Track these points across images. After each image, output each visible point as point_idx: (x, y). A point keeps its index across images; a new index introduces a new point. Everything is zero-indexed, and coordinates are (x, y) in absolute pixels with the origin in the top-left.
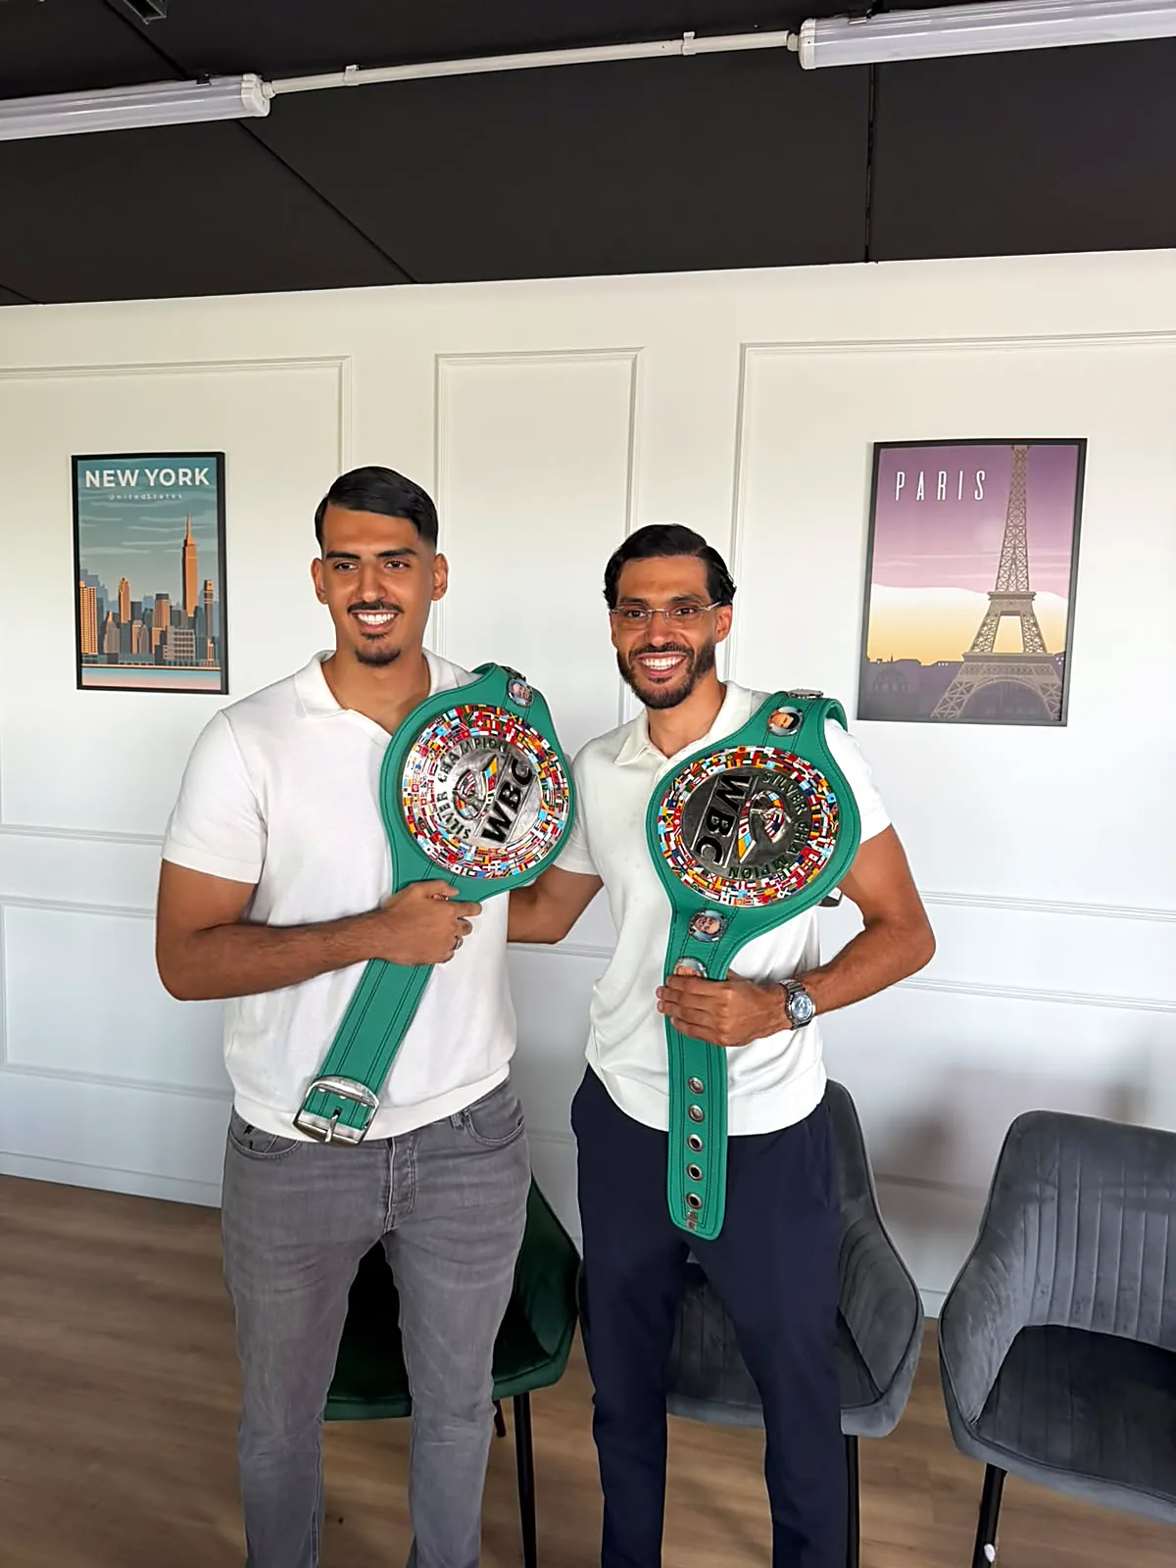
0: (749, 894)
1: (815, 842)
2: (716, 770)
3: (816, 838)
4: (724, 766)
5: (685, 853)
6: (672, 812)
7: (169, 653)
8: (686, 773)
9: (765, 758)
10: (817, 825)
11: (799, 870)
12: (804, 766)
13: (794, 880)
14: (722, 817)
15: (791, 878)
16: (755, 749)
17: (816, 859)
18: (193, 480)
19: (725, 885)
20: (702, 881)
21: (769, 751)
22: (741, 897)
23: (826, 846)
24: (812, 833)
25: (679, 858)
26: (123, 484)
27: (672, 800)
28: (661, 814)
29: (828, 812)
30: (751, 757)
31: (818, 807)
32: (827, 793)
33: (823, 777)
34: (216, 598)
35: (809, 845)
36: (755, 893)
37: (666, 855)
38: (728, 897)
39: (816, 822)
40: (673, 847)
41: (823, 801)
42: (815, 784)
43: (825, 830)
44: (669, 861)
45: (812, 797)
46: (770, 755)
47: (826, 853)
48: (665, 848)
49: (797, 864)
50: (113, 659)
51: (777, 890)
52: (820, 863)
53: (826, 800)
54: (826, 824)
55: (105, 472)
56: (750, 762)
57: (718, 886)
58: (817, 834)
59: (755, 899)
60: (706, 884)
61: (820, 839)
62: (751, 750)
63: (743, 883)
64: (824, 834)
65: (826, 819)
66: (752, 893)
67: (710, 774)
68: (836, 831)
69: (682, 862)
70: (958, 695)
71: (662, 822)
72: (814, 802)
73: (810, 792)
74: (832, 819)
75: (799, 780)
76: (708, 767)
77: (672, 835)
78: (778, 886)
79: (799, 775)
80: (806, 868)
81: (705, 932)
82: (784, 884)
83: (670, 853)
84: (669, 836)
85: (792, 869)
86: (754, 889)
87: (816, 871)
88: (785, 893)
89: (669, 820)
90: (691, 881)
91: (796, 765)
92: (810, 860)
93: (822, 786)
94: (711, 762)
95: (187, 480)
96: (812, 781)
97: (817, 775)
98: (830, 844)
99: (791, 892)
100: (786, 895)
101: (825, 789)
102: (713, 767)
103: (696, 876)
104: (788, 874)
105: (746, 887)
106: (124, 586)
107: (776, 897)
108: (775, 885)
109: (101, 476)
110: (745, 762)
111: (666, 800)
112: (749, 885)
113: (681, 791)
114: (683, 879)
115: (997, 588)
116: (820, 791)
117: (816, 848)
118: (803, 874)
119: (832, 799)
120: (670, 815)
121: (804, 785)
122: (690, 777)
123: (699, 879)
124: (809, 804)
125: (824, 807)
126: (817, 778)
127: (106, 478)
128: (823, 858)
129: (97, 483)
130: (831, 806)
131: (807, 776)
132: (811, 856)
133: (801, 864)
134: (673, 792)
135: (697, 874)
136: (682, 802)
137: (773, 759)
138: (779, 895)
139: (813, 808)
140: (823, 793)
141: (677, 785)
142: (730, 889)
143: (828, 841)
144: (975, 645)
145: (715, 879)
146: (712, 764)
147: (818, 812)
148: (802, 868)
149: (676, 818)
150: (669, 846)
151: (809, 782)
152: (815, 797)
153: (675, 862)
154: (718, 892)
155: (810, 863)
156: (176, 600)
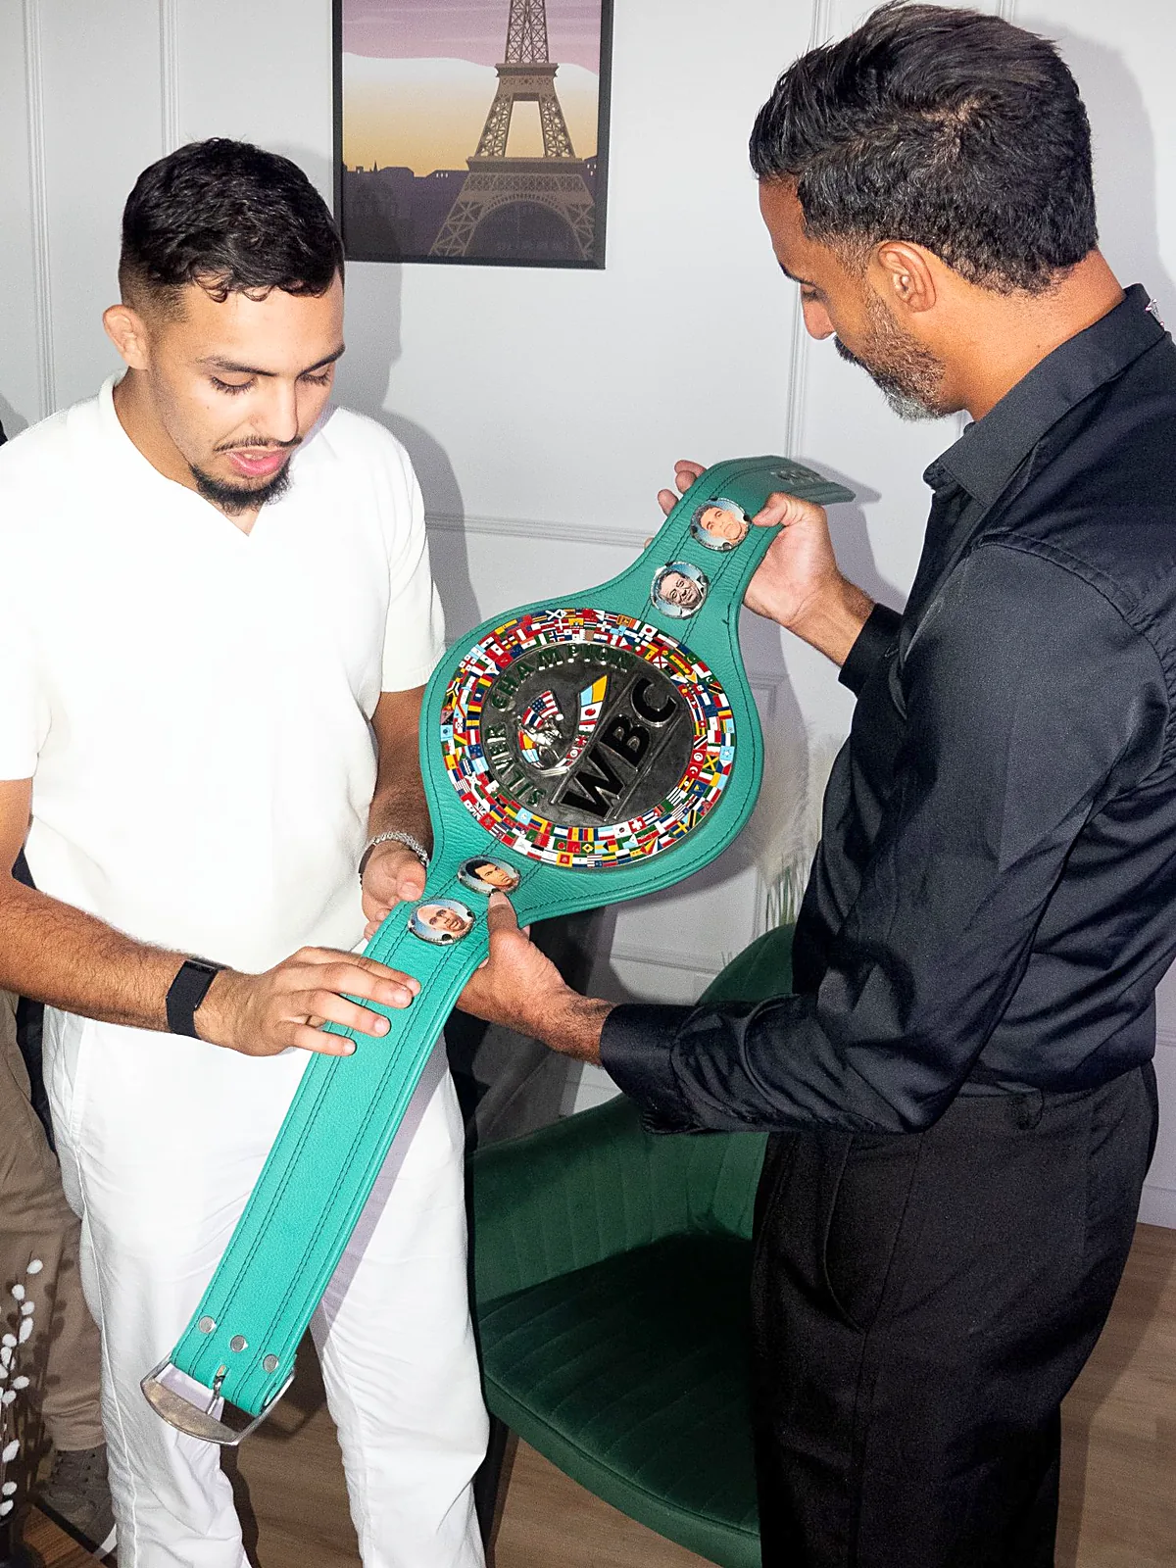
0: (609, 627)
1: (488, 671)
2: (613, 831)
3: (486, 677)
4: (600, 834)
5: (695, 707)
6: (702, 775)
8: (667, 838)
9: (531, 830)
10: (478, 695)
11: (523, 637)
12: (474, 801)
13: (535, 627)
14: (621, 747)
15: (538, 632)
16: (544, 854)
17: (494, 647)
19: (643, 647)
20: (678, 662)
21: (523, 845)
22: (622, 628)
23: (474, 662)
24: (488, 684)
25: (707, 702)
27: (699, 795)
28: (725, 778)
29: (457, 711)
30: (552, 839)
31: (469, 723)
32: (451, 743)
33: (450, 773)
35: (498, 668)
36: (599, 625)
37: (729, 712)
38: (643, 631)
39: (479, 699)
40: (713, 720)
41: (460, 731)
42: (465, 763)
43: (469, 684)
44: (725, 703)
45: (474, 742)
46: (521, 835)
47: (478, 652)
48: (729, 724)
49: (524, 646)
51: (565, 620)
52: (491, 640)
53: (455, 731)
54: (466, 693)
56: (557, 831)
57: (654, 650)
58: (482, 681)
59: (601, 618)
60: (672, 657)
61: (480, 672)
62: (550, 855)
63: (613, 642)
64: (472, 679)
65: (463, 701)
66: (604, 627)
67: (625, 825)
68: (454, 679)
69: (704, 696)
70: (462, 222)
71: (725, 764)
72: (472, 732)
73: (476, 752)
74: (455, 699)
75: (489, 777)
76: (628, 838)
77: (711, 739)
78: (561, 625)
79: (485, 784)
80: (512, 638)
81: (684, 576)
82: (552, 626)
83: (721, 713)
84: (717, 739)
85: (533, 642)
86: (598, 631)
87: (499, 631)
88: (555, 614)
89: (711, 763)
90: (696, 667)
91: (486, 805)
92: (503, 648)
93: (455, 756)
94: (621, 848)
96: (468, 769)
97: (457, 780)
98: (468, 663)
99: (544, 613)
100: (554, 611)
101: (453, 751)
102: (618, 835)
103: (687, 671)
104: (541, 637)
105: (610, 638)
107: (569, 613)
108: (564, 628)
110: (565, 832)
111: (709, 798)
112: (605, 638)
113: (682, 807)
114: (709, 673)
115: (507, 58)
116: (460, 749)
117: (490, 662)
118: (520, 633)
119: (445, 732)
120: (708, 770)
121: (481, 765)
122: (661, 828)
123: (682, 666)
124: (483, 735)
125: (460, 721)
126: (459, 774)
128: (484, 645)
130: (451, 720)
131: (474, 780)
132: (500, 652)
133: (519, 645)
134: (696, 808)
135: (684, 674)
136: (683, 788)
137: (520, 827)
138: (564, 613)
139: (477, 723)
140: (457, 744)
141: (687, 820)
142: (637, 640)
143: (469, 668)
144: (482, 146)
145: (657, 659)
146: (620, 843)
147: (472, 715)
148: (520, 640)
149: (699, 765)
150: (721, 725)
151: (473, 770)
152: (469, 741)
153: (716, 701)
154: (656, 642)
155: (504, 643)
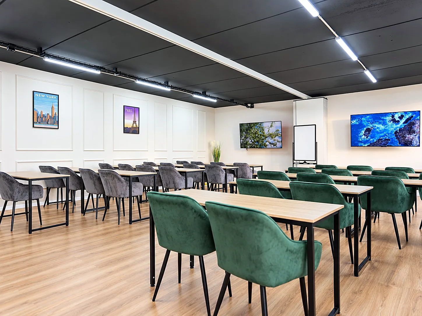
7: (49, 123)
18: (54, 98)
26: (42, 96)
34: (57, 115)
50: (39, 123)
55: (39, 94)
95: (53, 98)
106: (41, 112)
109: (38, 95)
127: (39, 95)
129: (38, 96)
156: (50, 115)
